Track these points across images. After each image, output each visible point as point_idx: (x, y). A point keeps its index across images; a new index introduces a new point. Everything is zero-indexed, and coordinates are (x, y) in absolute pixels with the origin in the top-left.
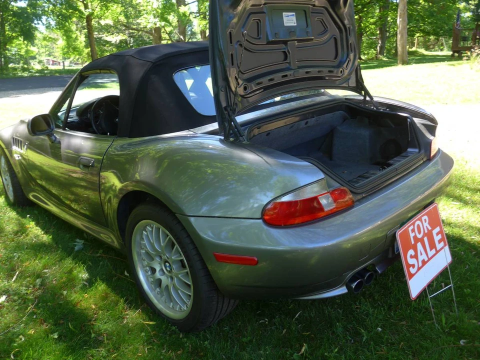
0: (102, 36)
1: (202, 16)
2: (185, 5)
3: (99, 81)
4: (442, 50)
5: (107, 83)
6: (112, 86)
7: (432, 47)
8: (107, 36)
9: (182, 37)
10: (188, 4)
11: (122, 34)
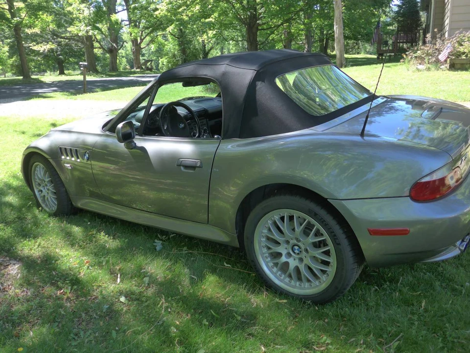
0: (30, 45)
1: (133, 24)
2: (116, 13)
3: (40, 91)
4: (358, 53)
5: (47, 92)
6: (54, 96)
7: (350, 50)
8: (35, 46)
9: (114, 45)
10: (119, 12)
11: (51, 43)
